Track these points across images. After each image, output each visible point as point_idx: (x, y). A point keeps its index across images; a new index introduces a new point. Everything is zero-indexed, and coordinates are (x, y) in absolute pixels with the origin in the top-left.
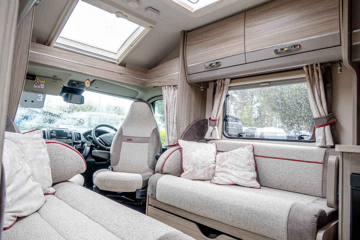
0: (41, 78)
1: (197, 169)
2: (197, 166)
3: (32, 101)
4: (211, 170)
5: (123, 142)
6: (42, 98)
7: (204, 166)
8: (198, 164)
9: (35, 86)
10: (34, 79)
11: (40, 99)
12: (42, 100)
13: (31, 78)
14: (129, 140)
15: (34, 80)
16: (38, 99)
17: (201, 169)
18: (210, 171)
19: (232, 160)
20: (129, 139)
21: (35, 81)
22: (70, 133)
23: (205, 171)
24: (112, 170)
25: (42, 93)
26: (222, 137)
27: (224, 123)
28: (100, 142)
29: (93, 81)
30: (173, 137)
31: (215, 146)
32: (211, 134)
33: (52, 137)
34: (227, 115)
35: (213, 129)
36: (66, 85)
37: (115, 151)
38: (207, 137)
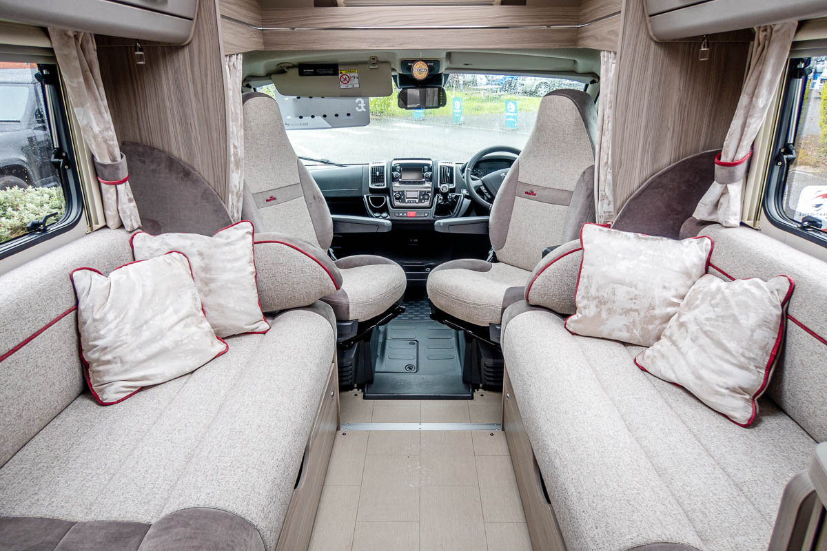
0: (349, 68)
1: (609, 313)
2: (609, 305)
3: (348, 115)
4: (657, 322)
5: (518, 199)
6: (363, 105)
7: (631, 310)
8: (614, 302)
9: (343, 86)
10: (336, 73)
11: (360, 108)
12: (365, 110)
13: (331, 71)
14: (529, 194)
15: (338, 74)
16: (357, 109)
17: (621, 314)
18: (652, 324)
19: (707, 316)
20: (529, 192)
21: (340, 75)
22: (430, 169)
23: (634, 322)
24: (495, 260)
25: (360, 96)
26: (757, 218)
27: (776, 170)
28: (479, 191)
29: (449, 55)
30: (605, 206)
31: (710, 247)
32: (716, 205)
33: (394, 179)
34: (791, 140)
35: (725, 192)
36: (399, 71)
37: (498, 218)
38: (701, 212)
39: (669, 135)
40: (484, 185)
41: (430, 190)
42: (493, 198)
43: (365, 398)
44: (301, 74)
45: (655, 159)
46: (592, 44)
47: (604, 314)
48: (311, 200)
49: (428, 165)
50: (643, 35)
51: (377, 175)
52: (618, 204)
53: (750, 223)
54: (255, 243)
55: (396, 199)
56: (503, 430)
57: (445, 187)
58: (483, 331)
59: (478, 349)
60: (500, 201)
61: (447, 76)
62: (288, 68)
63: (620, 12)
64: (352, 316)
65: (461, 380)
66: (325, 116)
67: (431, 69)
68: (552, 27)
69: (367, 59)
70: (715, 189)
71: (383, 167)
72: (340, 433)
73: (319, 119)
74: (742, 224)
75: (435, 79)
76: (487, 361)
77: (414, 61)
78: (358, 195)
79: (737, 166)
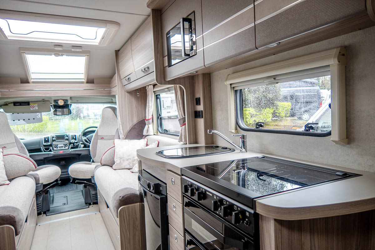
0: (34, 103)
2: (123, 159)
3: (34, 119)
5: (98, 140)
6: (39, 115)
7: (129, 159)
8: (124, 157)
9: (31, 109)
11: (38, 116)
12: (40, 117)
13: (27, 104)
16: (37, 117)
17: (126, 161)
20: (102, 138)
21: (30, 105)
22: (67, 136)
23: (130, 162)
24: (93, 162)
25: (38, 112)
26: (157, 133)
27: (159, 120)
28: (86, 141)
29: (71, 98)
30: (122, 136)
31: (147, 141)
32: (148, 131)
33: (53, 141)
34: (160, 113)
35: (148, 127)
36: (53, 103)
37: (93, 147)
38: (145, 133)
39: (135, 115)
40: (87, 139)
41: (68, 143)
42: (90, 142)
43: (46, 216)
44: (15, 105)
45: (132, 121)
46: (113, 94)
47: (122, 162)
48: (20, 148)
49: (67, 135)
50: (123, 91)
51: (47, 140)
52: (125, 134)
53: (156, 134)
54: (3, 156)
55: (55, 147)
56: (100, 212)
57: (73, 141)
58: (89, 180)
59: (89, 190)
60: (93, 142)
61: (71, 105)
62: (9, 103)
63: (116, 86)
64: (41, 182)
65: (84, 202)
66: (24, 120)
67: (65, 102)
68: (105, 89)
69: (41, 100)
70: (146, 127)
71: (49, 137)
72: (38, 226)
73: (22, 121)
74: (154, 135)
75: (66, 106)
76: (93, 192)
77: (58, 100)
78: (39, 148)
79: (150, 120)
